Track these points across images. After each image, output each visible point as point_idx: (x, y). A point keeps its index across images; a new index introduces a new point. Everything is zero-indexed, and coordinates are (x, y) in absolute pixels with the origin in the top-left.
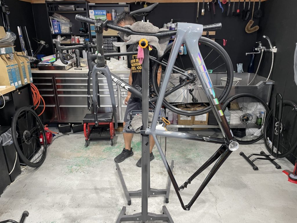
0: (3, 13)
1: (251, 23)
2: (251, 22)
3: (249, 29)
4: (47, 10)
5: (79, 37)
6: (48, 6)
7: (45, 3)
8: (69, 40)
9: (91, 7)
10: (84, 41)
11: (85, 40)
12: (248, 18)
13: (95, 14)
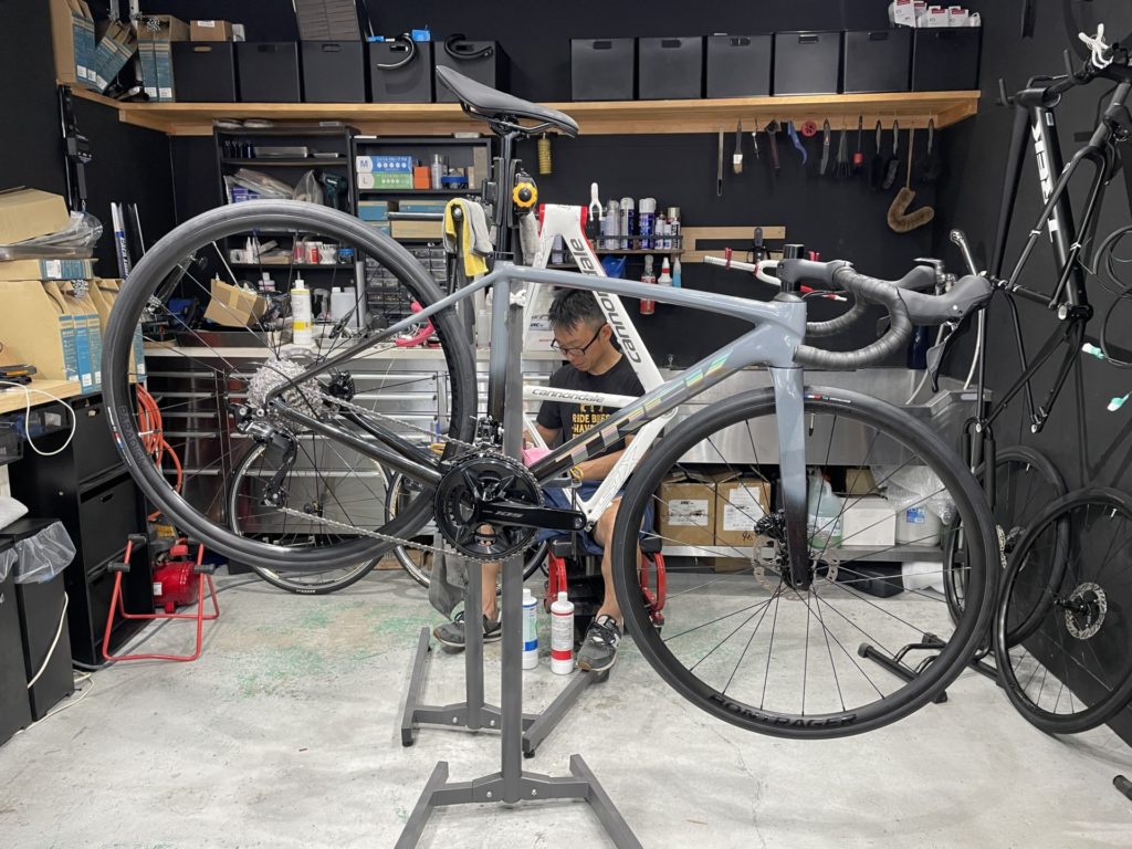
0: (70, 158)
1: (904, 198)
2: (907, 194)
3: (900, 219)
4: (218, 156)
5: (319, 243)
6: (222, 144)
7: (211, 134)
8: (284, 253)
9: (364, 148)
10: (335, 257)
11: (338, 253)
12: (895, 180)
13: (375, 169)
